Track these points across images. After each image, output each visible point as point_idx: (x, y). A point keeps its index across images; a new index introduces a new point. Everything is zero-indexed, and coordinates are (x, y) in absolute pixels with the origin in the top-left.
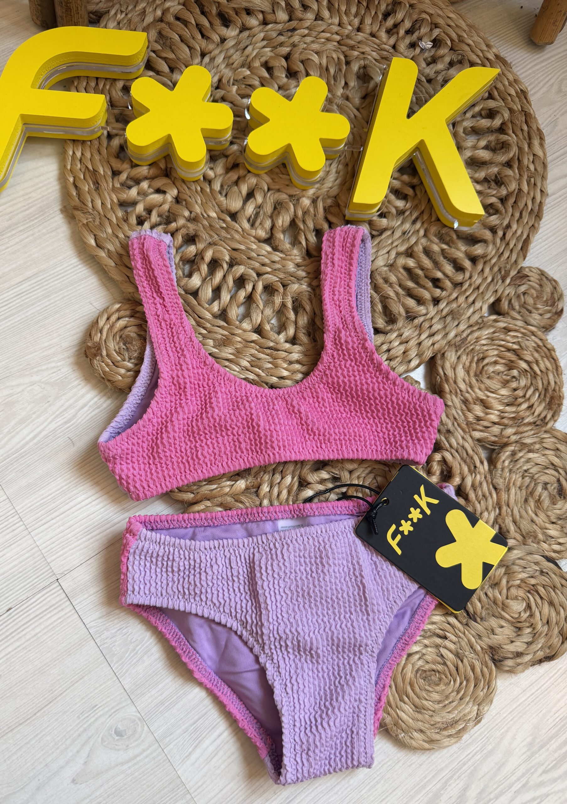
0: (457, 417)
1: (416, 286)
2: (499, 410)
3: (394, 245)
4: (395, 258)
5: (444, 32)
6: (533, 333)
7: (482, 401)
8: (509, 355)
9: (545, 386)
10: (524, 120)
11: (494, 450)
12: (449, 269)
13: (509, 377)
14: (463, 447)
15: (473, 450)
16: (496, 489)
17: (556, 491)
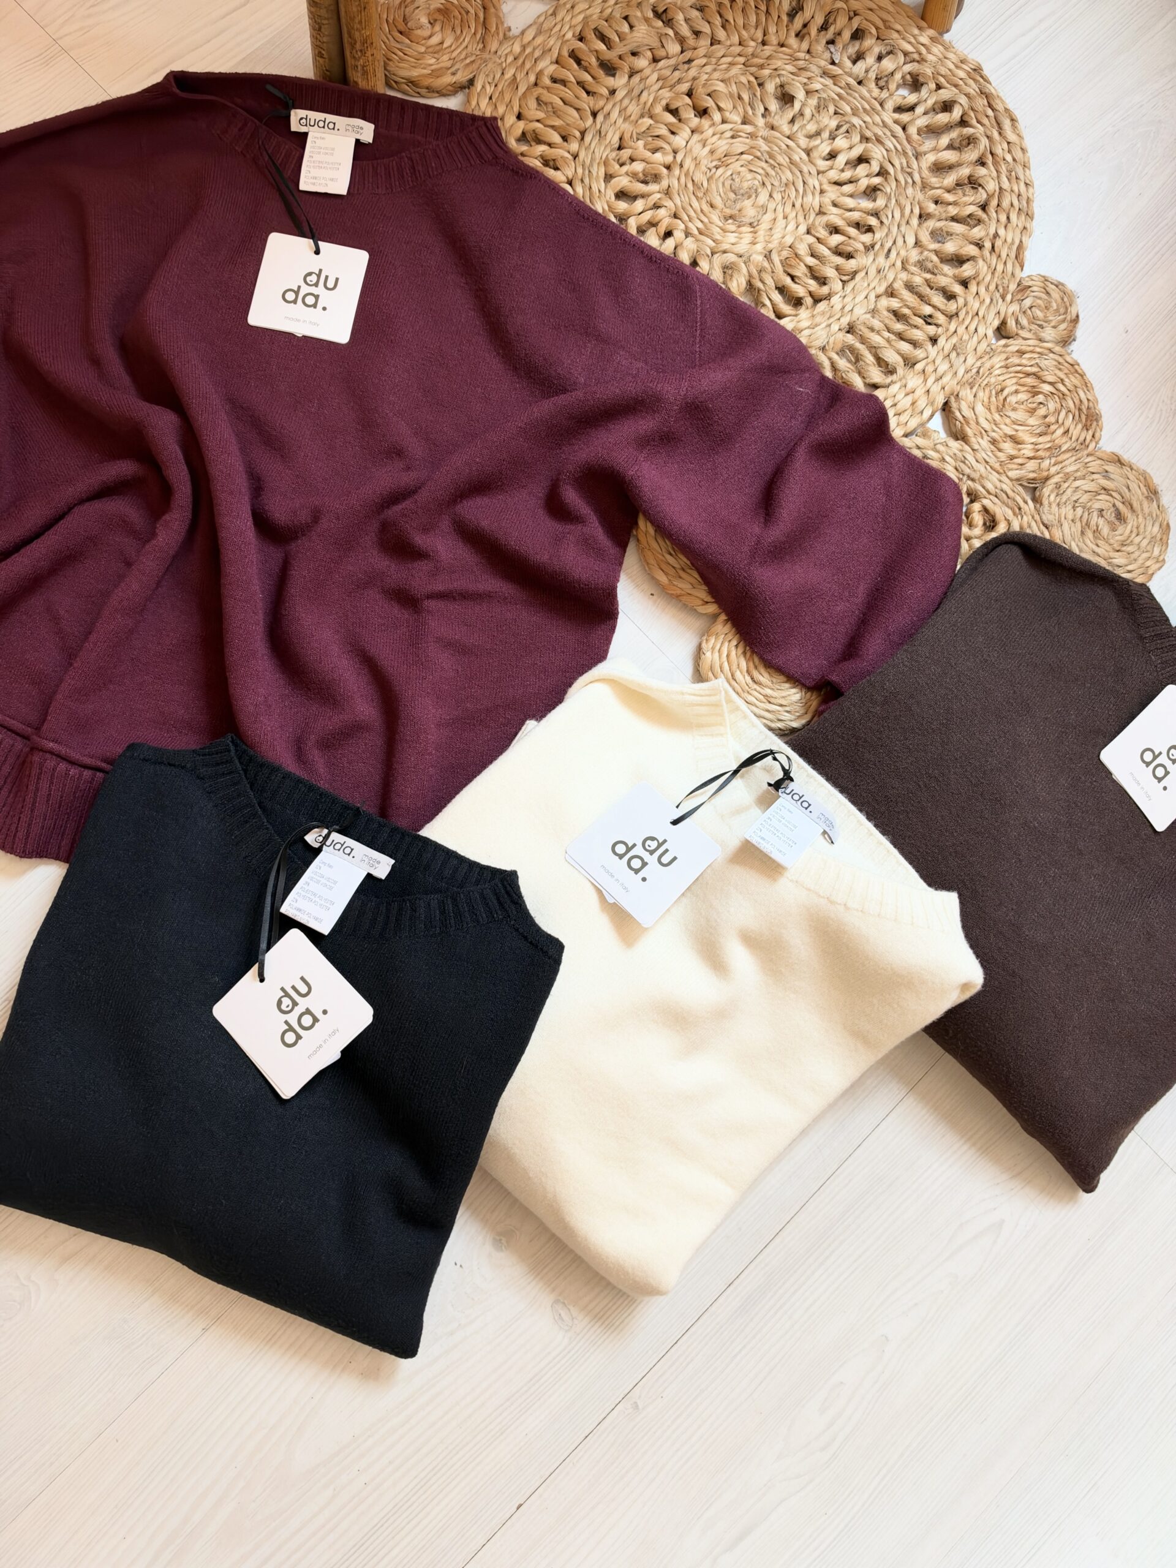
0: (988, 460)
1: (907, 328)
2: (1032, 443)
3: (872, 286)
4: (876, 302)
5: (866, 20)
6: (1051, 351)
7: (1010, 437)
8: (1030, 381)
9: (1077, 407)
10: (986, 103)
11: (1035, 488)
12: (938, 299)
13: (1035, 405)
14: (1002, 490)
15: (1014, 491)
16: (1047, 528)
17: (1113, 515)
